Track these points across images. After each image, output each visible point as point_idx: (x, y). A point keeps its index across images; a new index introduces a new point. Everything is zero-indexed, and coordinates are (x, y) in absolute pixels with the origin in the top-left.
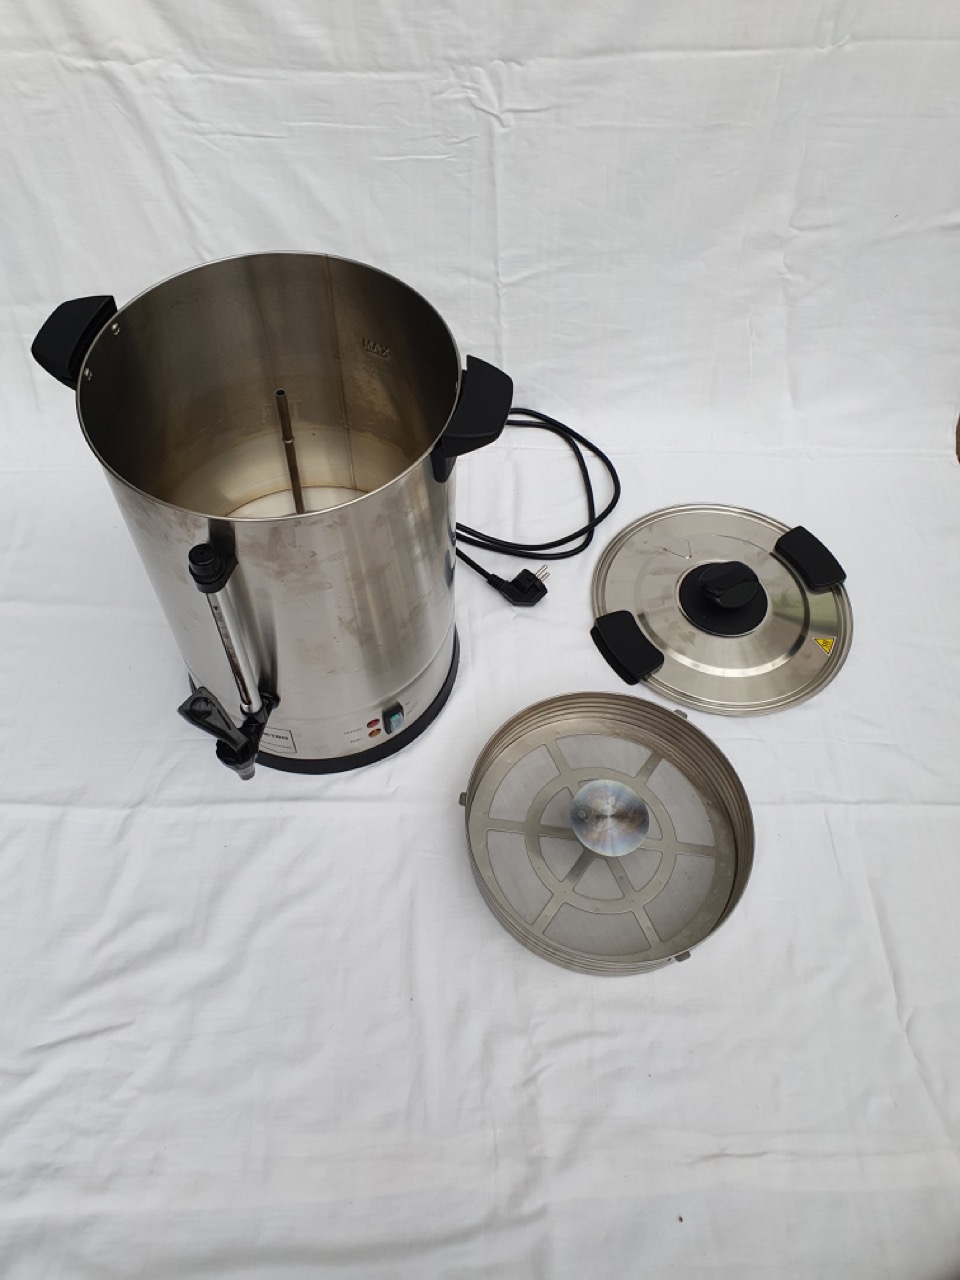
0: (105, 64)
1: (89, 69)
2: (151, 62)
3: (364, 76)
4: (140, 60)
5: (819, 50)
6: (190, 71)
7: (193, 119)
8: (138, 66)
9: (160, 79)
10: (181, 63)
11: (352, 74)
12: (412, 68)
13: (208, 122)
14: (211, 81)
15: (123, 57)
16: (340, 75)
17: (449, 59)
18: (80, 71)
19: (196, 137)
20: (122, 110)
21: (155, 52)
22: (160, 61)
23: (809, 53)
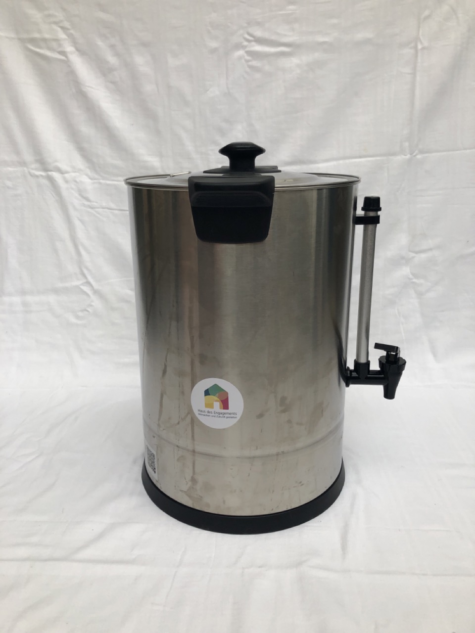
0: (50, 173)
1: (42, 176)
2: (73, 174)
4: (67, 172)
5: (404, 157)
6: (91, 178)
7: (87, 199)
8: (66, 175)
9: (76, 181)
10: (87, 175)
13: (96, 202)
14: (100, 183)
15: (59, 170)
18: (37, 176)
19: (90, 210)
20: (54, 195)
21: (75, 170)
22: (77, 174)
23: (400, 158)
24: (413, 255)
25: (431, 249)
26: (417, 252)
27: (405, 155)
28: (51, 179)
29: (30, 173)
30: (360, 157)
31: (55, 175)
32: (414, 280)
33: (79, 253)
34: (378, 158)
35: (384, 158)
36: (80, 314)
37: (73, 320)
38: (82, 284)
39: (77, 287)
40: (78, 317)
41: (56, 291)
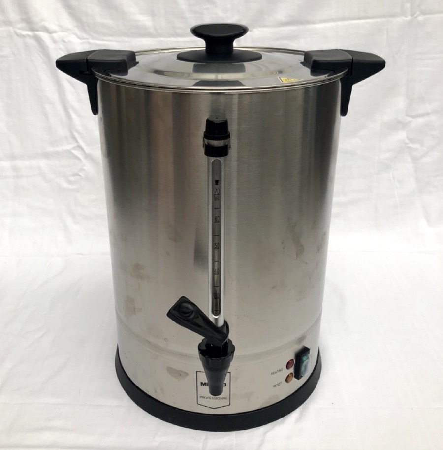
0: (37, 33)
1: (28, 36)
2: (62, 34)
3: (169, 39)
4: (55, 32)
6: (79, 38)
8: (54, 35)
9: (64, 41)
10: (76, 35)
11: (163, 39)
14: (90, 43)
15: (46, 30)
16: (157, 39)
18: (23, 36)
20: (42, 56)
21: (63, 29)
22: (65, 33)
23: (400, 20)
24: (409, 119)
25: (428, 114)
26: (413, 117)
27: (406, 17)
28: (38, 40)
29: (16, 32)
30: (359, 18)
31: (43, 35)
32: (411, 145)
33: (69, 117)
34: (378, 20)
35: (384, 20)
36: (72, 179)
37: (65, 185)
38: (74, 148)
39: (69, 151)
40: (69, 182)
41: (46, 155)
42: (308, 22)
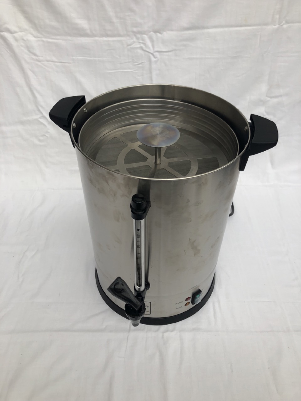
0: (2, 33)
2: (20, 34)
3: (101, 39)
4: (15, 32)
5: (274, 27)
6: (35, 37)
7: (35, 55)
8: (15, 35)
9: (23, 39)
10: (32, 34)
11: (97, 38)
12: (119, 35)
13: (42, 57)
14: (43, 41)
15: (9, 31)
16: (92, 39)
17: (133, 32)
19: (37, 63)
20: (8, 51)
21: (22, 30)
22: (23, 33)
23: (270, 28)
26: (271, 97)
28: (4, 39)
30: (241, 26)
31: (6, 35)
33: (34, 96)
34: (254, 27)
35: (259, 27)
36: (41, 138)
37: (37, 142)
38: (40, 118)
39: (37, 120)
40: (40, 140)
41: (22, 123)
42: (204, 28)
